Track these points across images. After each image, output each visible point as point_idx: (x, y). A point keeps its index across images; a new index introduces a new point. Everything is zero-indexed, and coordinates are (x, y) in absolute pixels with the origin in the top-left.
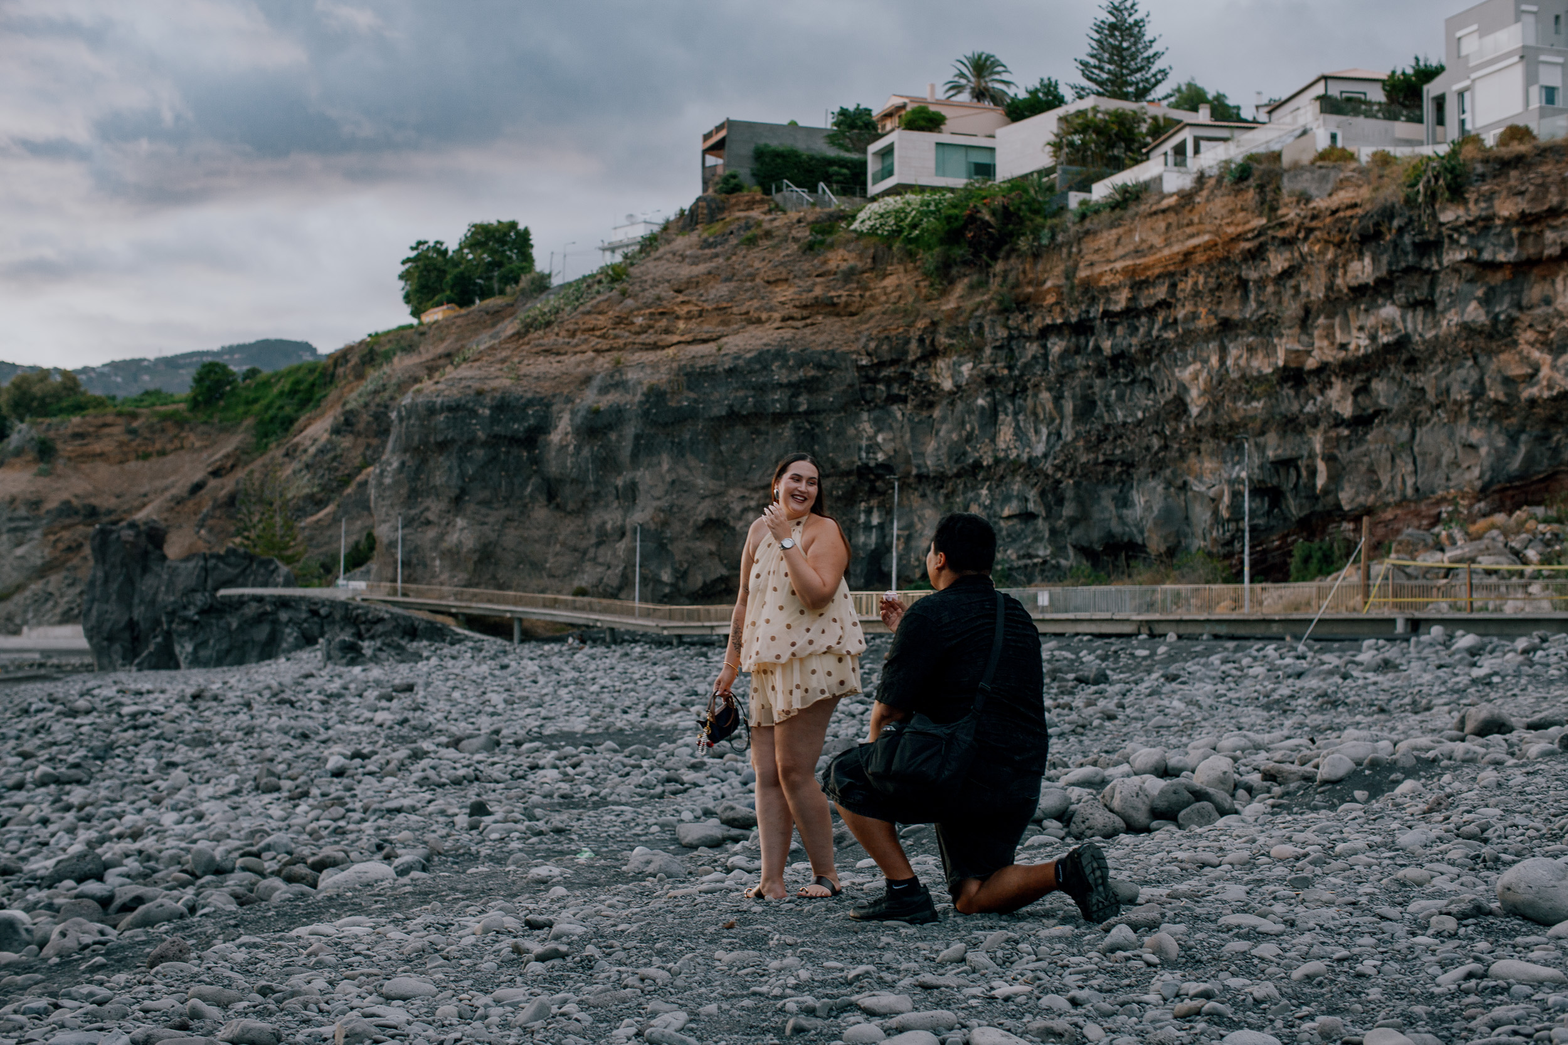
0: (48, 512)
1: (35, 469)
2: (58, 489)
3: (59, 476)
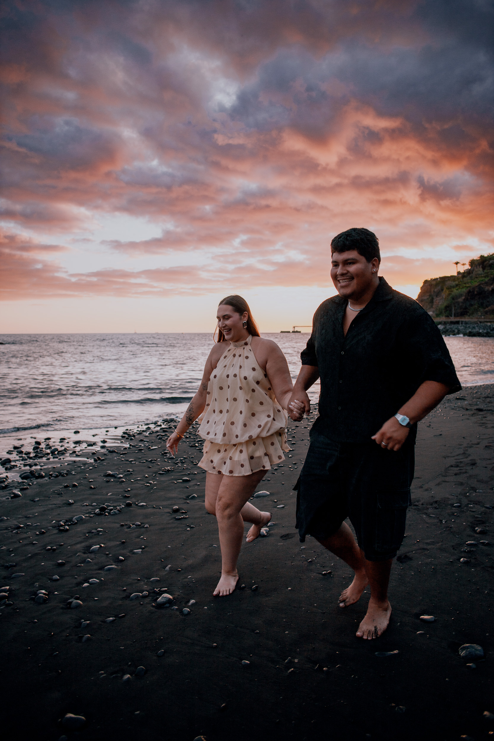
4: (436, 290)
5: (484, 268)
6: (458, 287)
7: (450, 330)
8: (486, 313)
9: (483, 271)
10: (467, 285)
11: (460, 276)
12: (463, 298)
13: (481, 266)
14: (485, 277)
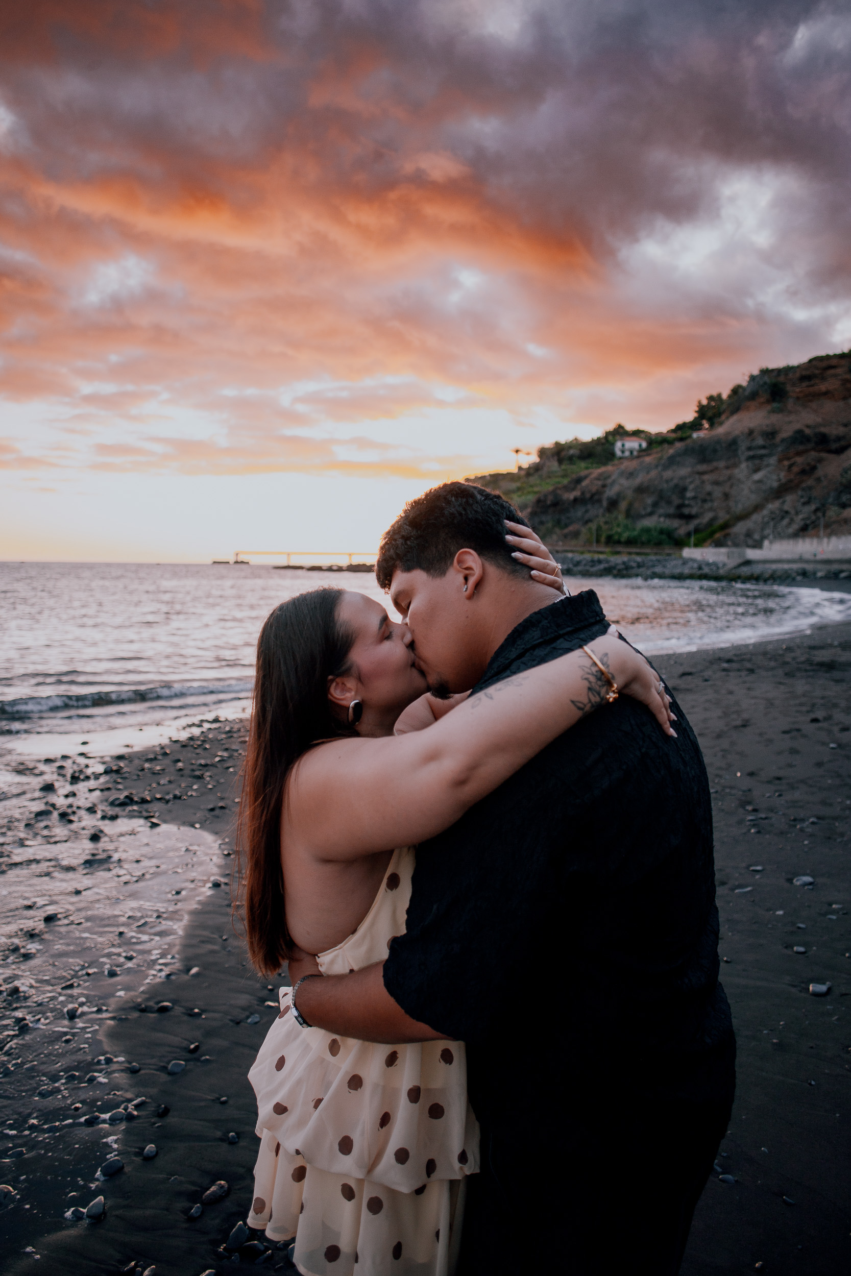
0: (783, 440)
1: (769, 407)
2: (790, 422)
3: (790, 412)
5: (560, 462)
6: (521, 493)
8: (566, 536)
9: (560, 467)
10: (536, 489)
11: (523, 473)
12: (530, 509)
13: (556, 459)
14: (563, 477)
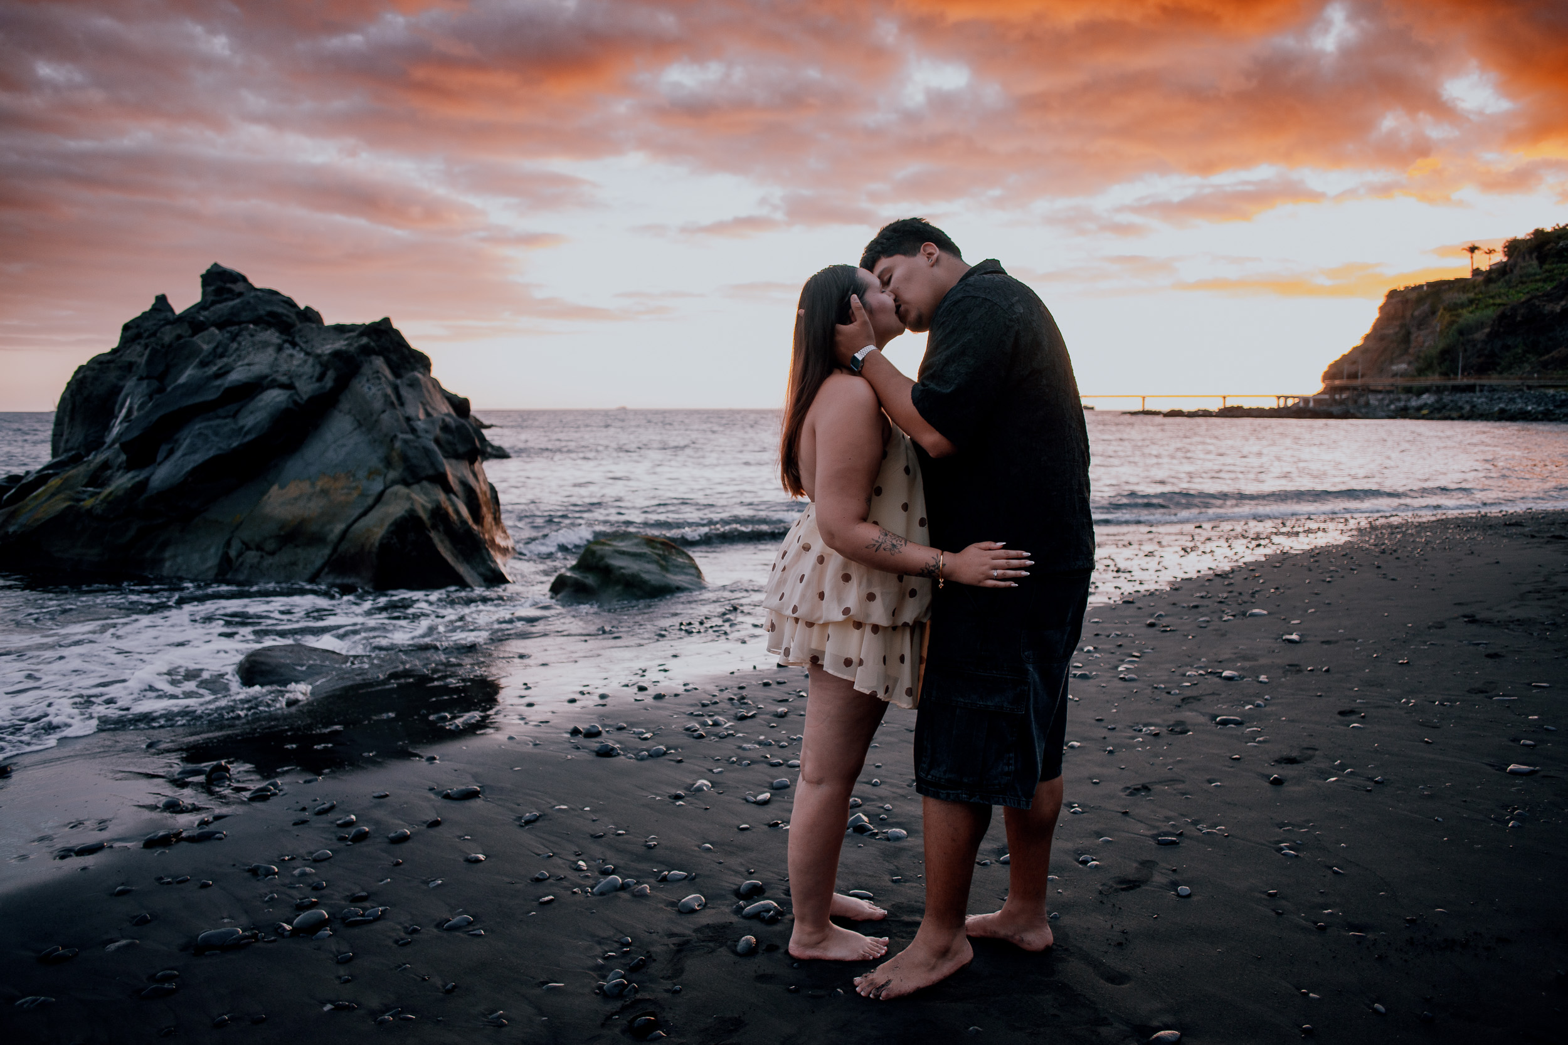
4: (1416, 313)
5: (1542, 260)
6: (1474, 306)
7: (1451, 405)
8: (1545, 365)
9: (1541, 267)
10: (1498, 301)
11: (1480, 278)
12: (1487, 330)
13: (1534, 255)
14: (1544, 281)
